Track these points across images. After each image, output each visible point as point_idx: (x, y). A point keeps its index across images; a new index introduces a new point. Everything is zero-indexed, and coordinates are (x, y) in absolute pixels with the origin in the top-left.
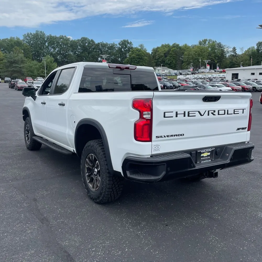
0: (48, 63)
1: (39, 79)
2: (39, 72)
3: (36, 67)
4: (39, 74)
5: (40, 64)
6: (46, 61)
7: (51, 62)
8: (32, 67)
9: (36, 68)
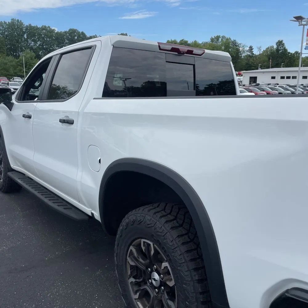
0: (28, 60)
1: (16, 79)
2: (15, 71)
3: (11, 64)
4: (15, 73)
5: (17, 61)
6: (25, 57)
7: (32, 59)
8: (6, 64)
9: (12, 66)
